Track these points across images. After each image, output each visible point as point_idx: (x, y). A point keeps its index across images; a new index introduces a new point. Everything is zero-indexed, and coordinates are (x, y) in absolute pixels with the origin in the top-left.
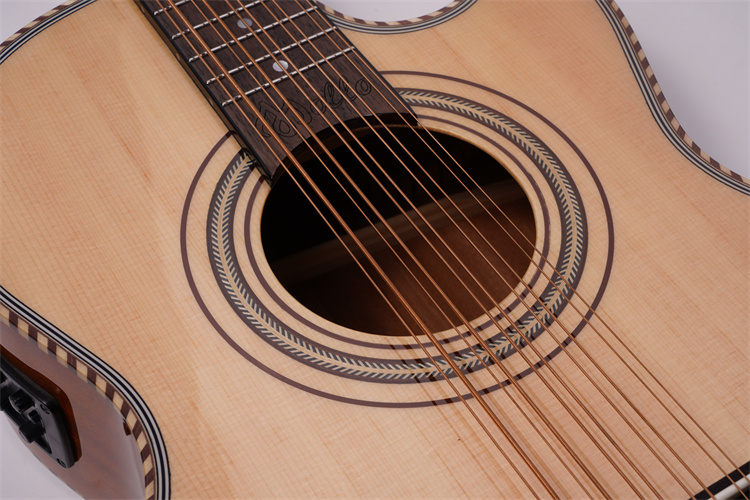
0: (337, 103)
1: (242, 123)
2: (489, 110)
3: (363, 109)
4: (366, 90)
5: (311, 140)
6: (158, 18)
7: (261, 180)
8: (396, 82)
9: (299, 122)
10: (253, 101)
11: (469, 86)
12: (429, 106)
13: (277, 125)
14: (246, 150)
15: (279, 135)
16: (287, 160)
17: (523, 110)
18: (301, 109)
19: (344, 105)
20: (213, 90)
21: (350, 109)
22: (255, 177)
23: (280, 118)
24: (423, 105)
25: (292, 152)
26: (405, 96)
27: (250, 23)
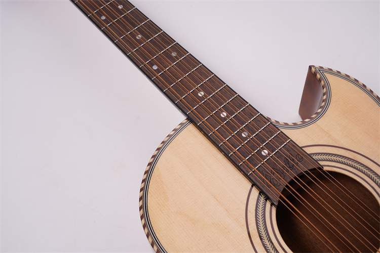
0: (292, 167)
1: (258, 182)
2: (349, 158)
3: (303, 168)
4: (301, 160)
5: (287, 186)
6: (211, 137)
7: (271, 205)
8: (309, 151)
9: (280, 178)
10: (259, 171)
11: (337, 149)
12: (325, 160)
13: (272, 181)
14: (261, 192)
15: (274, 186)
16: (281, 197)
17: (361, 157)
18: (279, 172)
19: (294, 167)
20: (242, 168)
21: (298, 169)
22: (268, 204)
23: (272, 178)
24: (322, 160)
25: (282, 193)
26: (314, 157)
27: (247, 134)
